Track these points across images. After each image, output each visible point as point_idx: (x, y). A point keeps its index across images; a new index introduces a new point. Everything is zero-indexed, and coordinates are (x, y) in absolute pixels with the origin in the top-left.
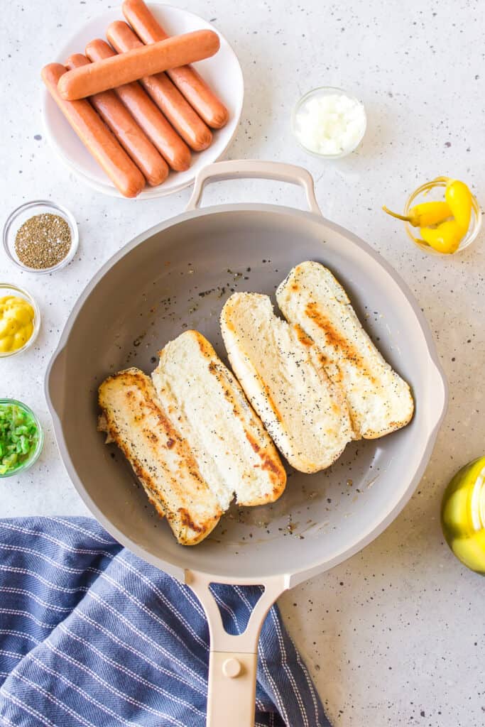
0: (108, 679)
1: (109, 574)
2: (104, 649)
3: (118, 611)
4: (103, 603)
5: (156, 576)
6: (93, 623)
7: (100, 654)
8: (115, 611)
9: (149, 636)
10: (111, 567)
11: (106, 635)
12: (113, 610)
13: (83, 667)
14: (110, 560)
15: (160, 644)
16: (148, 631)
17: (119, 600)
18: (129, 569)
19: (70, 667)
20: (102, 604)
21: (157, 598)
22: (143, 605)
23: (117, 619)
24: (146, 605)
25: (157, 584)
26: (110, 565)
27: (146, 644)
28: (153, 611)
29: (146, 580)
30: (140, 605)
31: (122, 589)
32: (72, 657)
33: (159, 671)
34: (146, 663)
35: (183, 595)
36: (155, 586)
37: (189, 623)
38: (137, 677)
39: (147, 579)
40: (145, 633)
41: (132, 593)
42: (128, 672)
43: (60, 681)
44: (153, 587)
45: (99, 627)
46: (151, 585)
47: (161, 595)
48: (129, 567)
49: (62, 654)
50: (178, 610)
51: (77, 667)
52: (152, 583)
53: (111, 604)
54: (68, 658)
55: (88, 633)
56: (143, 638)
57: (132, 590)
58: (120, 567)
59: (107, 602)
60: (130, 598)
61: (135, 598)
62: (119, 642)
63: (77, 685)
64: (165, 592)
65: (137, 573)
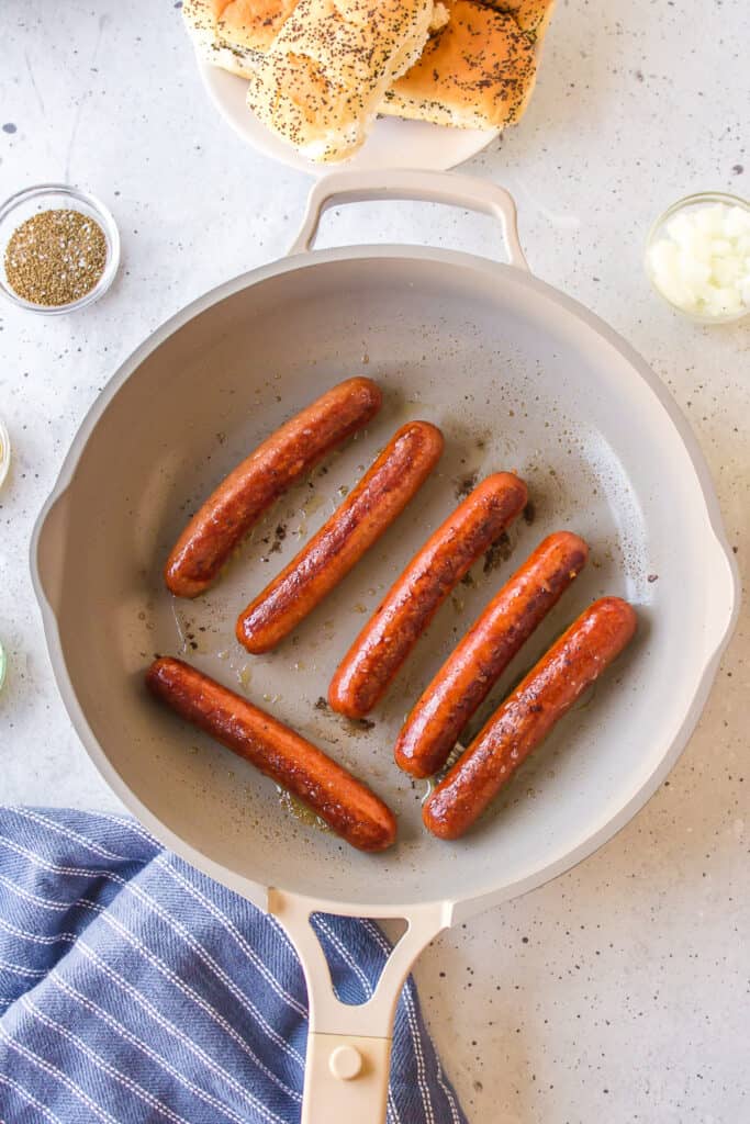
0: (100, 1097)
1: (116, 913)
2: (96, 1046)
3: (128, 980)
4: (102, 967)
5: (198, 921)
6: (81, 998)
7: (89, 1053)
8: (123, 980)
9: (178, 1027)
10: (120, 901)
11: (102, 1021)
12: (118, 979)
13: (57, 1074)
14: (119, 887)
15: (197, 1043)
16: (178, 1018)
17: (131, 964)
18: (151, 908)
19: (34, 1071)
20: (99, 967)
21: (199, 962)
22: (173, 973)
23: (124, 995)
24: (178, 974)
25: (199, 938)
26: (118, 897)
27: (171, 1040)
28: (190, 986)
29: (180, 929)
30: (169, 974)
31: (137, 944)
32: (39, 1055)
33: (188, 1091)
34: (168, 1075)
35: (246, 957)
36: (195, 941)
37: (255, 1004)
38: (150, 1099)
39: (182, 928)
40: (173, 1022)
41: (155, 953)
42: (136, 1089)
43: (15, 1094)
44: (193, 943)
45: (92, 1006)
46: (189, 939)
47: (206, 957)
48: (151, 904)
49: (21, 1050)
50: (235, 982)
51: (45, 1073)
52: (191, 936)
53: (117, 969)
54: (33, 1058)
55: (71, 1015)
56: (168, 1029)
57: (155, 946)
58: (135, 903)
59: (109, 964)
60: (150, 960)
61: (159, 961)
62: (124, 1033)
63: (45, 1102)
64: (214, 951)
65: (164, 915)
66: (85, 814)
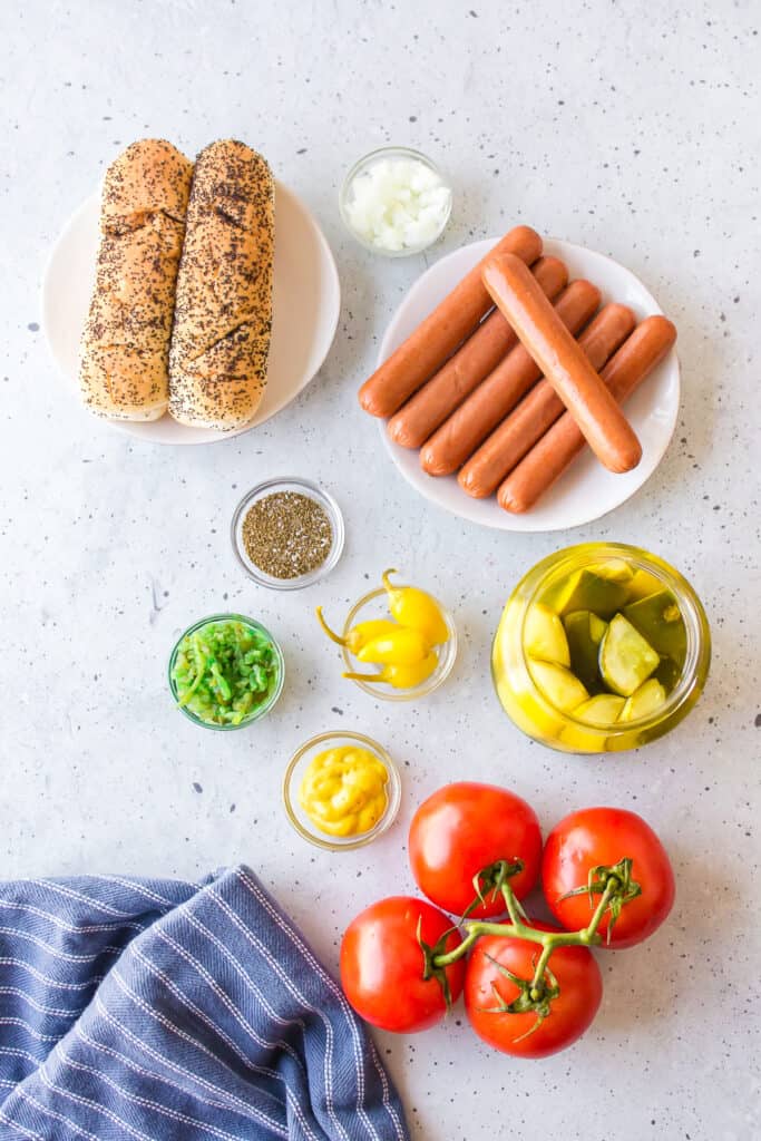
0: (133, 1121)
2: (122, 1082)
7: (116, 1087)
13: (96, 1106)
19: (76, 1108)
32: (78, 1094)
33: (205, 1104)
34: (186, 1094)
38: (174, 1114)
42: (162, 1109)
43: (66, 1126)
49: (63, 1092)
51: (87, 1107)
54: (73, 1097)
63: (90, 1131)
66: (98, 880)
